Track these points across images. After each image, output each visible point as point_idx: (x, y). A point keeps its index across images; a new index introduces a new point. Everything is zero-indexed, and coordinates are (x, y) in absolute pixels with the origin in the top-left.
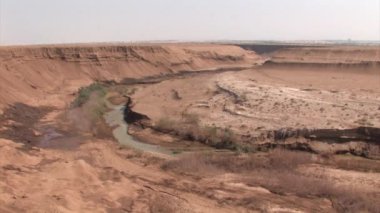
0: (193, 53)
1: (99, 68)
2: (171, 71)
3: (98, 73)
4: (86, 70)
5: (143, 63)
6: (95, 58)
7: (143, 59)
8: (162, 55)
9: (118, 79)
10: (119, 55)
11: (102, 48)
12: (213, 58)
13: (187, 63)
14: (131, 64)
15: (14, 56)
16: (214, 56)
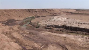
0: (61, 11)
1: (37, 14)
2: (54, 15)
3: (36, 14)
4: (34, 14)
5: (48, 13)
6: (36, 12)
7: (47, 12)
8: (53, 11)
9: (40, 16)
10: (42, 11)
11: (38, 10)
12: (66, 12)
13: (59, 13)
14: (45, 13)
15: (19, 11)
16: (67, 12)
